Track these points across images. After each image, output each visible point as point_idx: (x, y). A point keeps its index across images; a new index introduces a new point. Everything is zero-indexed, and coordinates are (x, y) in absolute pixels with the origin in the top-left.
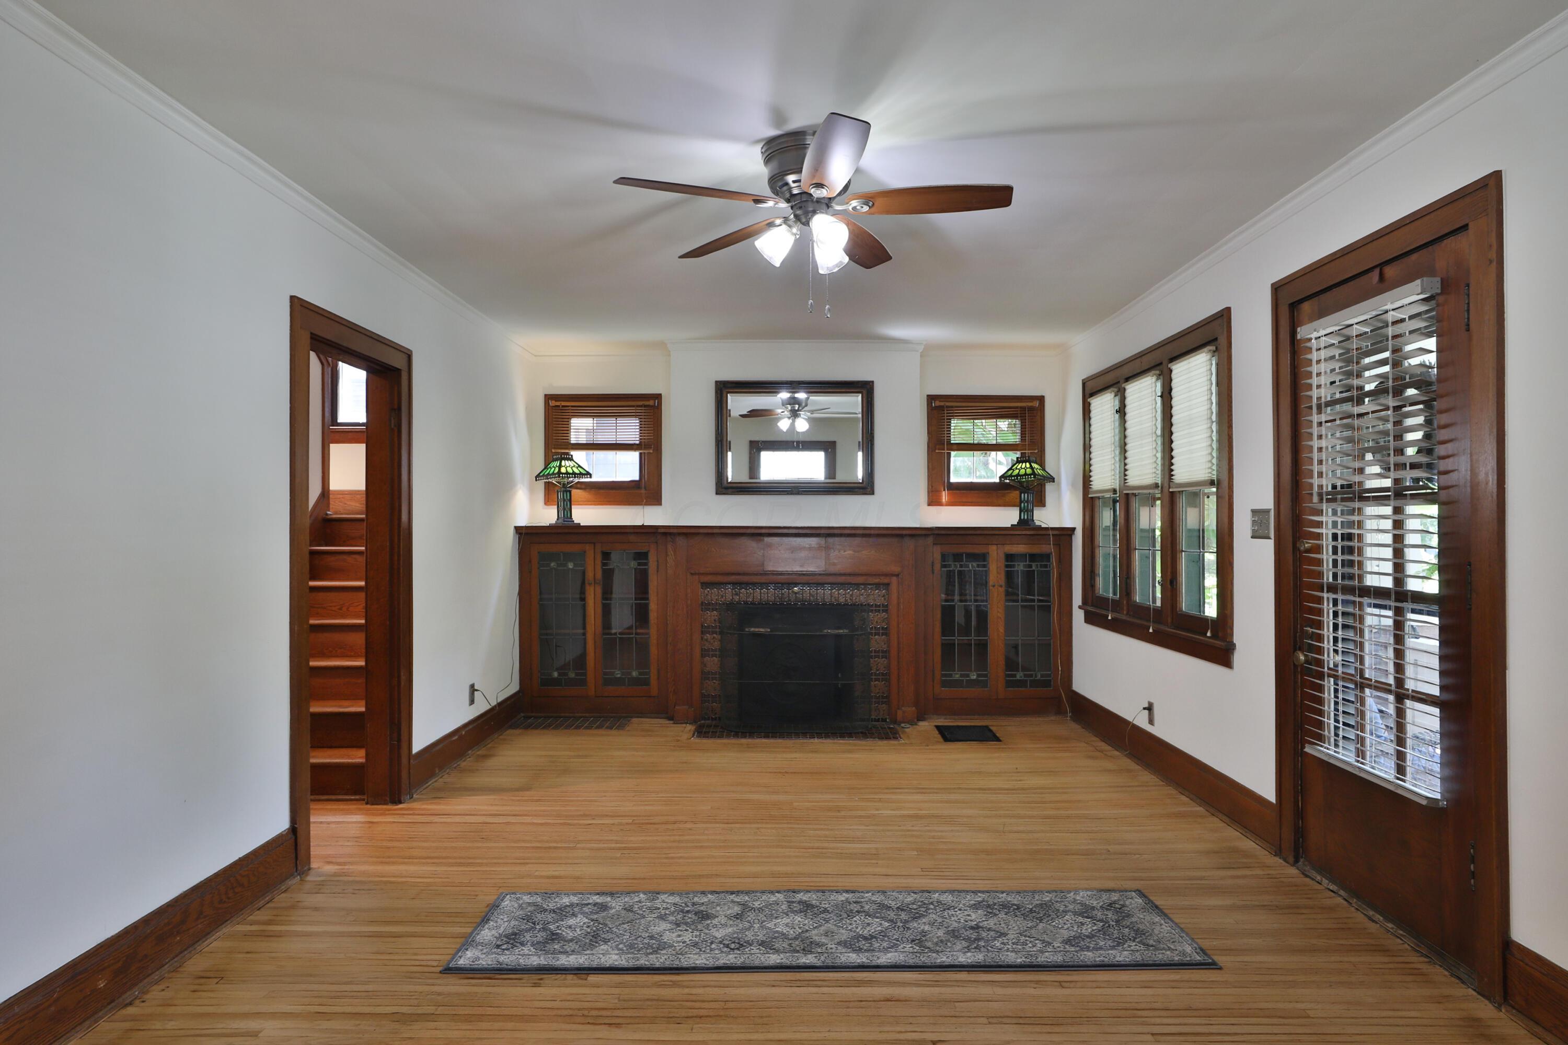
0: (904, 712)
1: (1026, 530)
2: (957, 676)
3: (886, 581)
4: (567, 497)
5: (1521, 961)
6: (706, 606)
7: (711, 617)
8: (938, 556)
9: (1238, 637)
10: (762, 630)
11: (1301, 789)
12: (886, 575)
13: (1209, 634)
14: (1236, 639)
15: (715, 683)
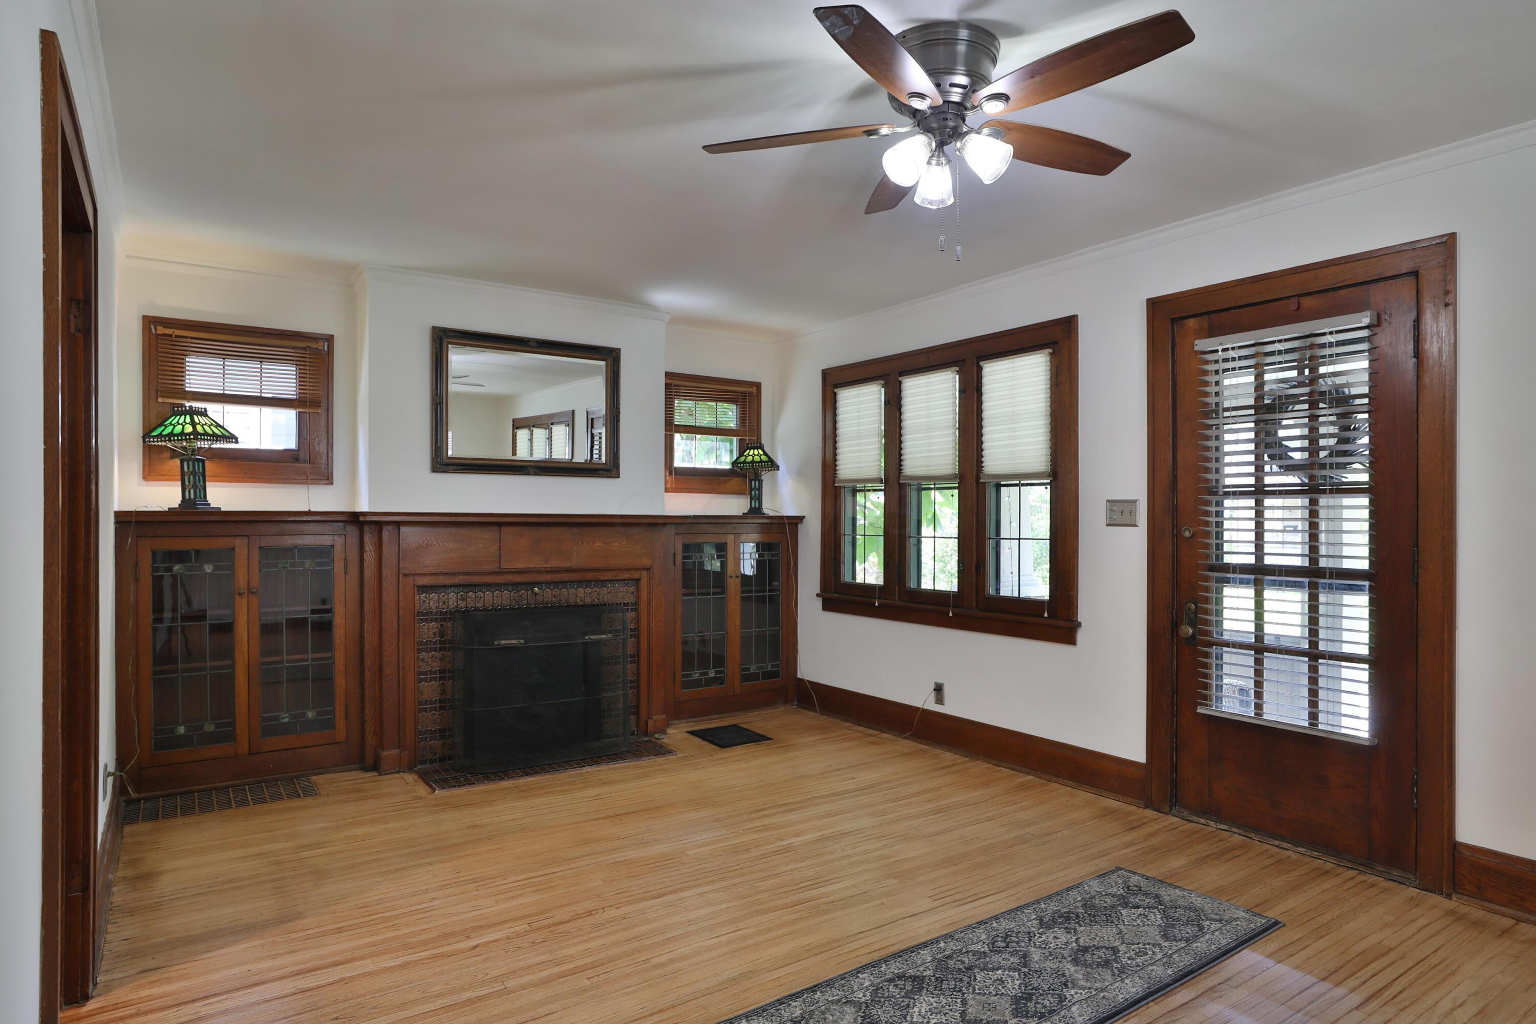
0: (655, 721)
1: (758, 518)
2: (697, 675)
3: (636, 575)
4: (199, 469)
5: (1472, 856)
6: (425, 616)
7: (429, 630)
8: (679, 547)
9: (1084, 614)
10: (514, 642)
11: (1176, 746)
12: (637, 569)
13: (1046, 615)
14: (1081, 618)
15: (434, 714)
